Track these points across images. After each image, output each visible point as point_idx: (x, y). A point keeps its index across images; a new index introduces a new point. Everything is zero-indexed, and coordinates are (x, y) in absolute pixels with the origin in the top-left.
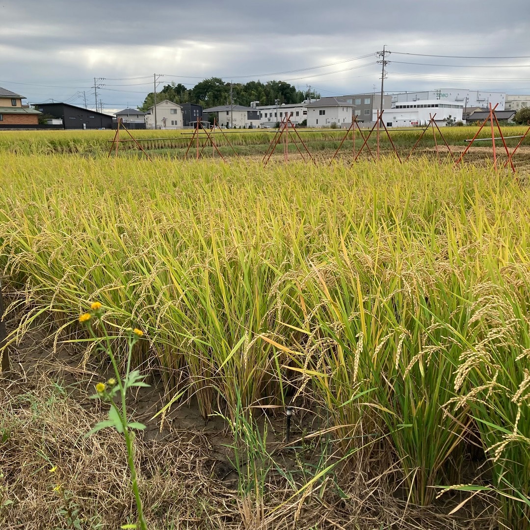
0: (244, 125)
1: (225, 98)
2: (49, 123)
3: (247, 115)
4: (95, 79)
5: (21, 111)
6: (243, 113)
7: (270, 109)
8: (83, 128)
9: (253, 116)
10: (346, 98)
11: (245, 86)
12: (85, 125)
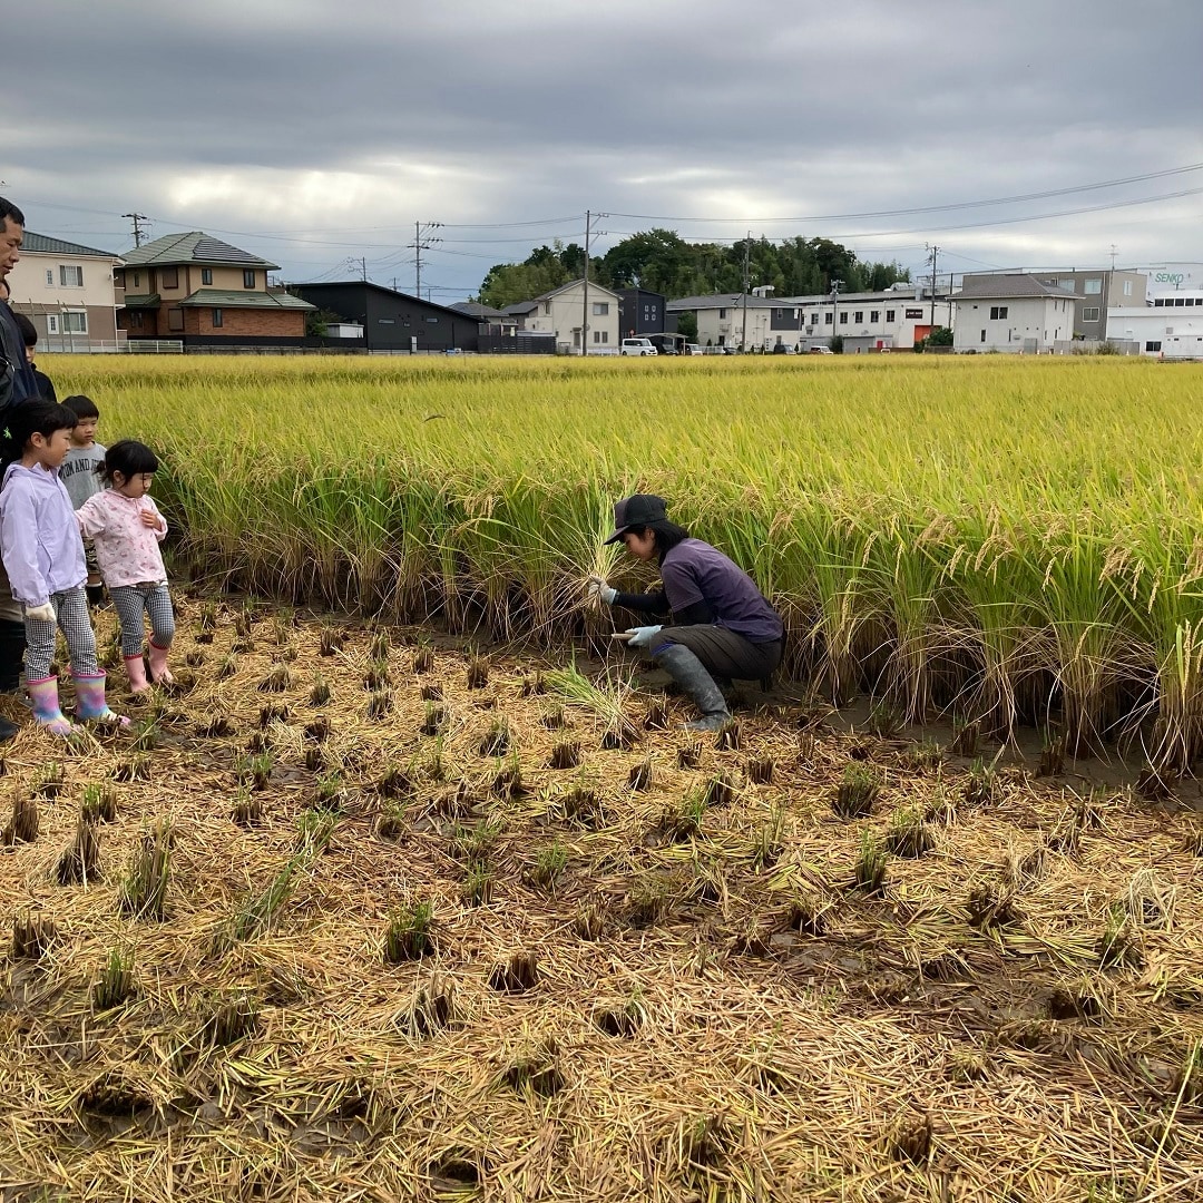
0: (761, 343)
1: (687, 279)
2: (331, 332)
3: (769, 319)
4: (417, 225)
5: (267, 302)
6: (762, 313)
7: (814, 304)
8: (409, 347)
9: (783, 320)
10: (1054, 279)
11: (731, 251)
12: (414, 340)
